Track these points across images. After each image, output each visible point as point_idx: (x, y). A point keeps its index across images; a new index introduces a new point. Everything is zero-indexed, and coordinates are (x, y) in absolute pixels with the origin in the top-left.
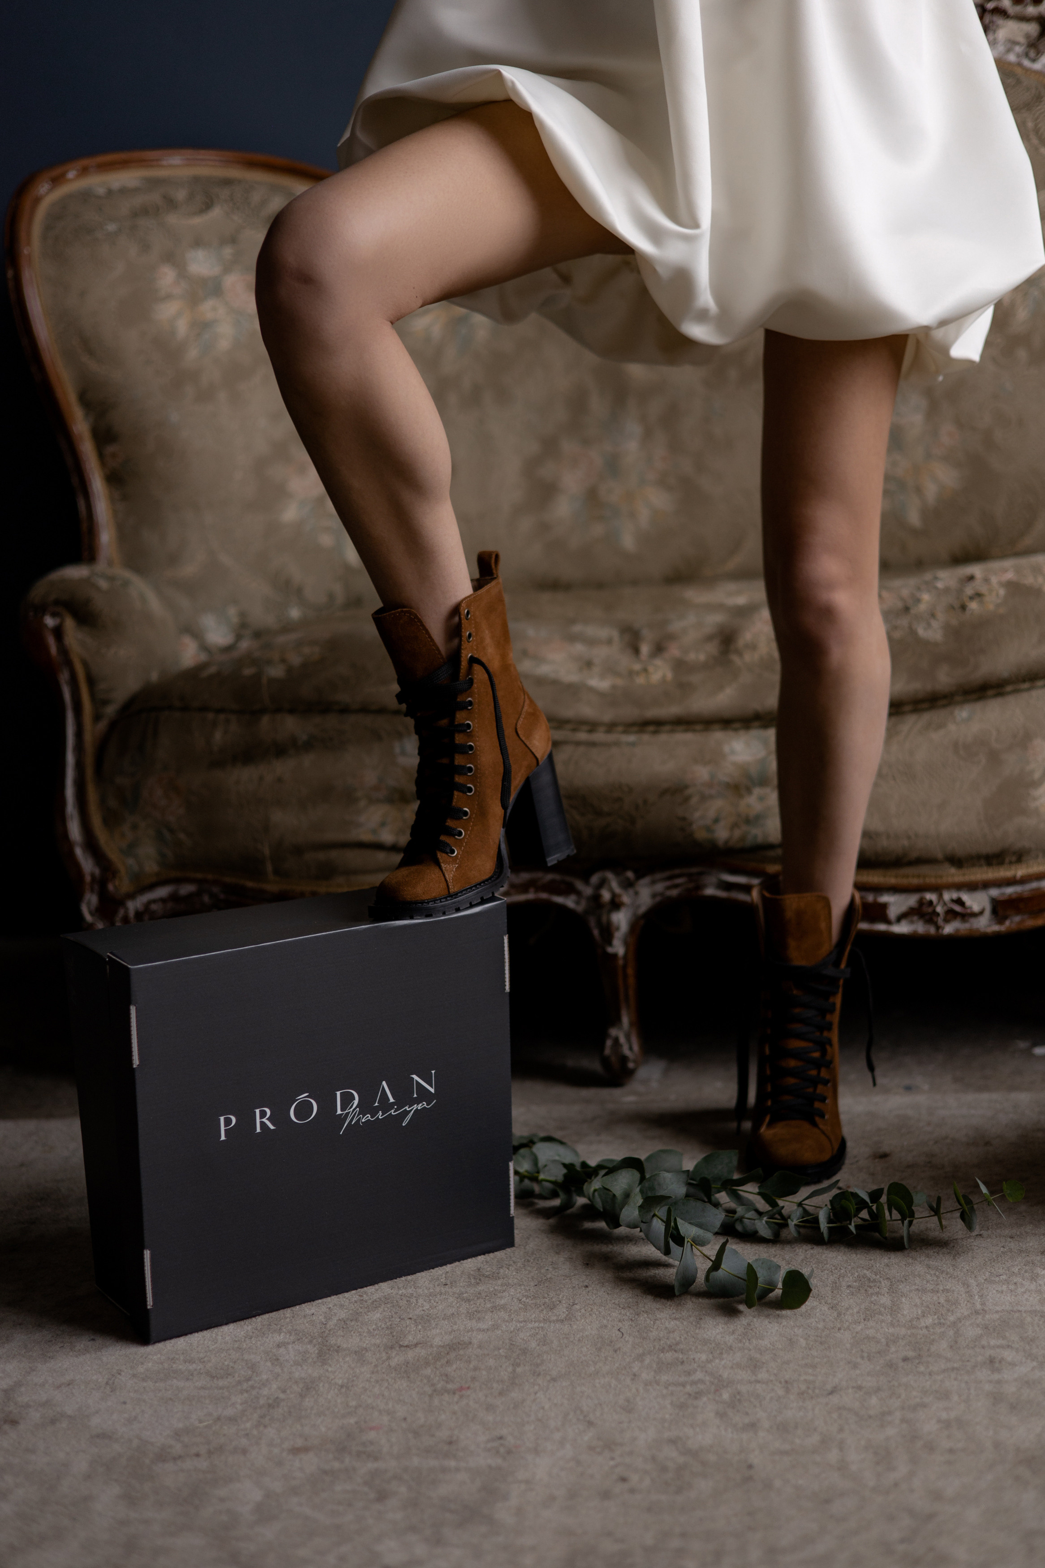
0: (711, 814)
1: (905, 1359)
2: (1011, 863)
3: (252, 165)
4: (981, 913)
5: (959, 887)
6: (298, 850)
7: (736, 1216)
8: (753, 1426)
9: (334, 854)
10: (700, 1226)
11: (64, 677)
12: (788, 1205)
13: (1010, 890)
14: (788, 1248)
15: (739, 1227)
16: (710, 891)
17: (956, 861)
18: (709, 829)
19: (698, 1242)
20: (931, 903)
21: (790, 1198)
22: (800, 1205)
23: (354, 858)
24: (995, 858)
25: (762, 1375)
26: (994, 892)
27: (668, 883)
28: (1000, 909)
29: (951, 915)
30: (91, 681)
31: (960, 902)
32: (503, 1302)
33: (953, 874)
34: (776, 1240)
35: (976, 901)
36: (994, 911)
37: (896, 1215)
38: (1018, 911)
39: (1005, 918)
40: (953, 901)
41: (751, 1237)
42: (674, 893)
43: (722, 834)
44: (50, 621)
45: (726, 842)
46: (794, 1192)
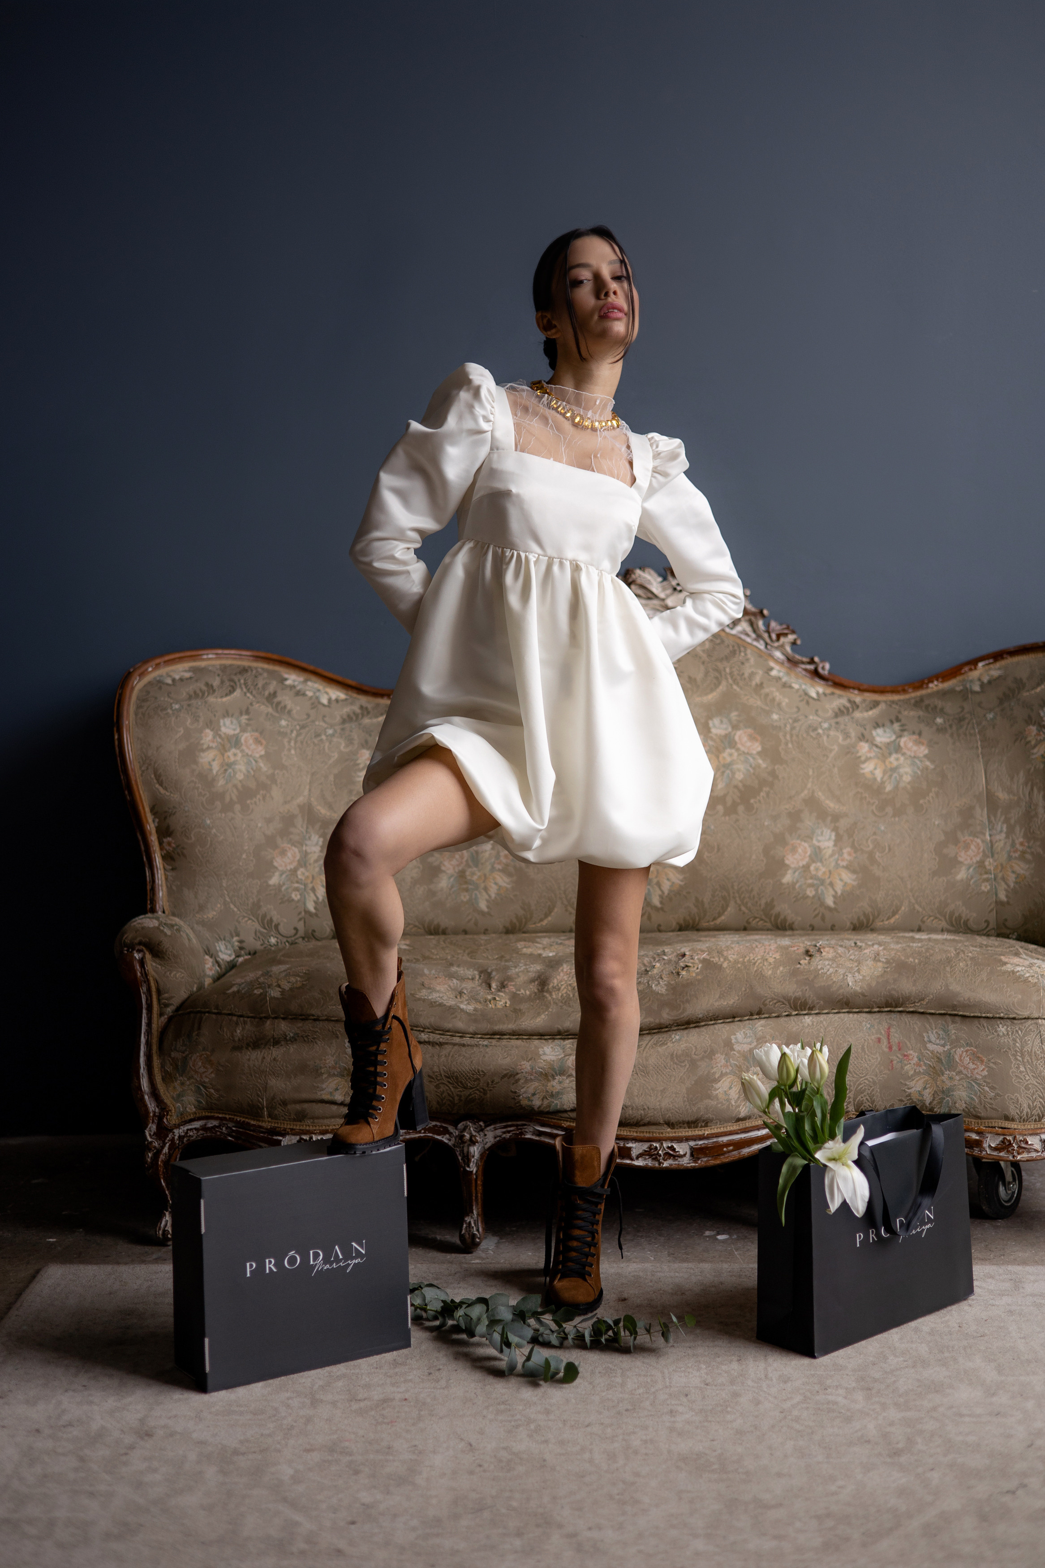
0: (531, 1090)
1: (627, 1410)
2: (701, 1127)
3: (257, 658)
4: (685, 1155)
5: (672, 1139)
6: (284, 1103)
7: (539, 1333)
8: (546, 1442)
9: (306, 1106)
10: (520, 1337)
11: (143, 989)
12: (568, 1327)
13: (701, 1142)
14: (567, 1351)
15: (541, 1339)
16: (528, 1136)
17: (670, 1124)
18: (529, 1099)
19: (519, 1346)
20: (656, 1147)
21: (570, 1323)
22: (575, 1327)
23: (319, 1109)
24: (692, 1124)
25: (552, 1417)
26: (692, 1143)
27: (504, 1130)
28: (695, 1153)
29: (668, 1156)
30: (159, 992)
31: (672, 1148)
32: (410, 1378)
33: (669, 1132)
34: (561, 1346)
35: (682, 1148)
36: (692, 1155)
37: (627, 1333)
38: (706, 1155)
39: (699, 1159)
40: (668, 1147)
41: (547, 1345)
42: (508, 1136)
43: (537, 1103)
44: (137, 956)
45: (540, 1107)
46: (572, 1320)
